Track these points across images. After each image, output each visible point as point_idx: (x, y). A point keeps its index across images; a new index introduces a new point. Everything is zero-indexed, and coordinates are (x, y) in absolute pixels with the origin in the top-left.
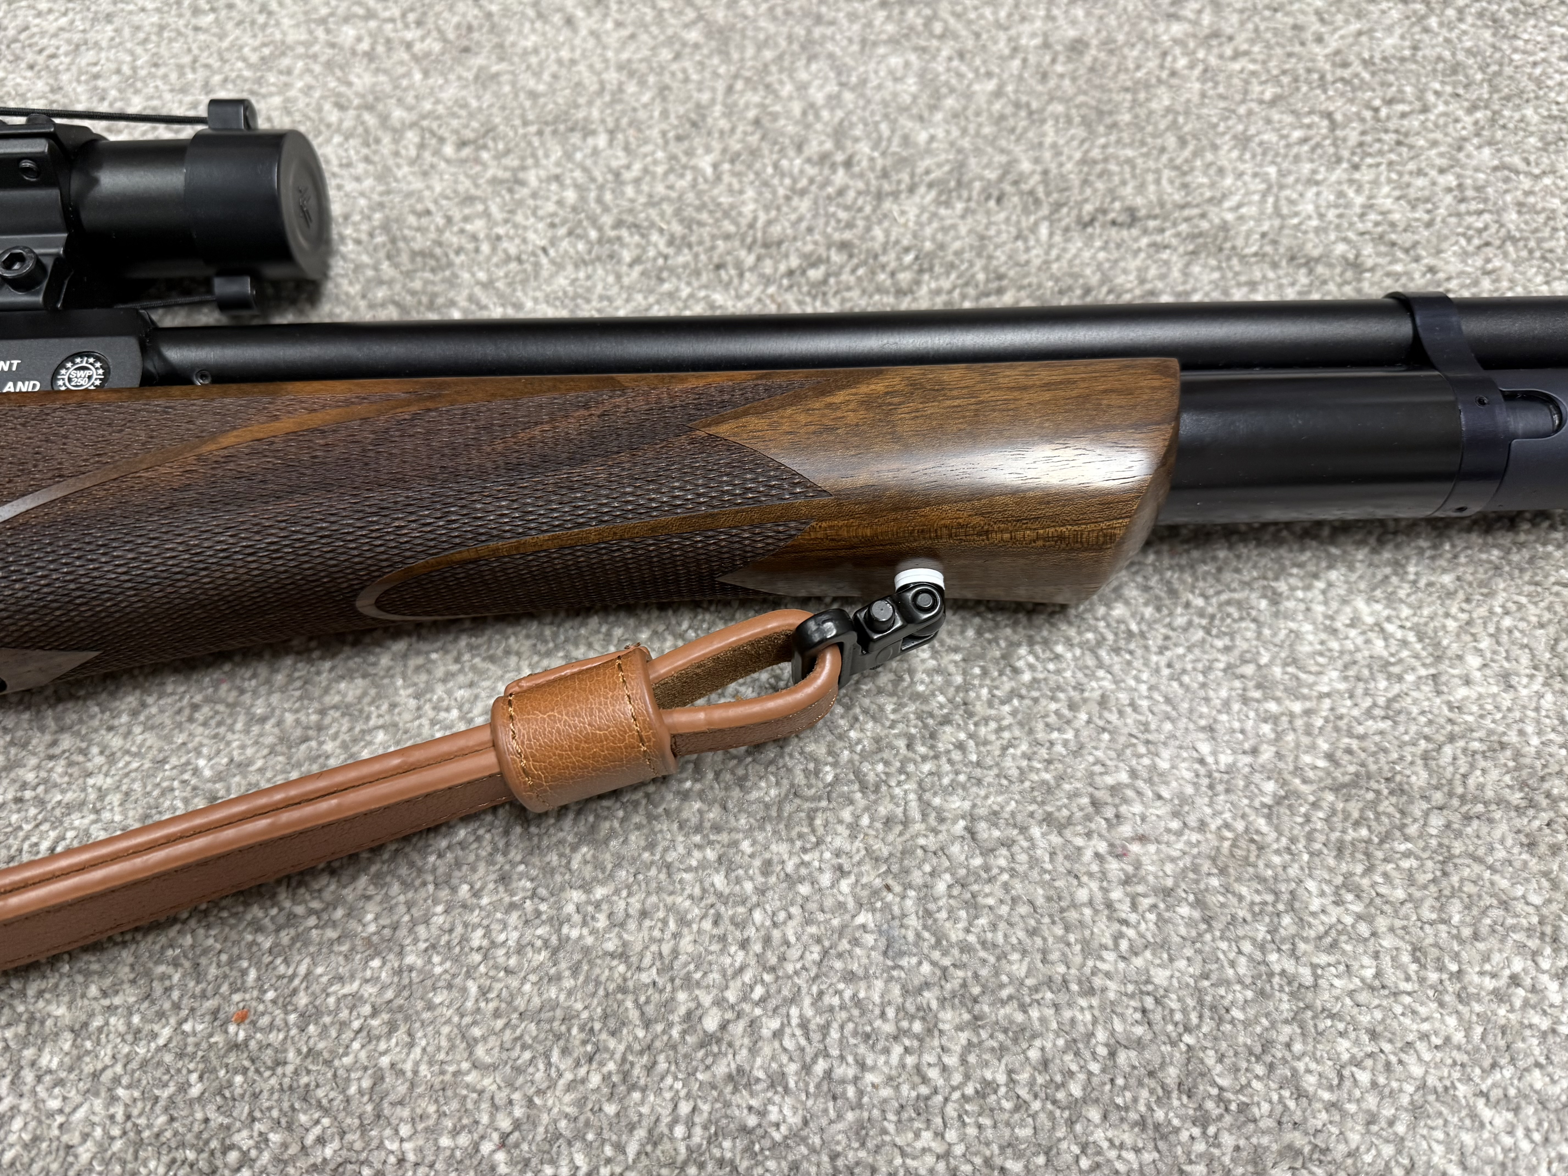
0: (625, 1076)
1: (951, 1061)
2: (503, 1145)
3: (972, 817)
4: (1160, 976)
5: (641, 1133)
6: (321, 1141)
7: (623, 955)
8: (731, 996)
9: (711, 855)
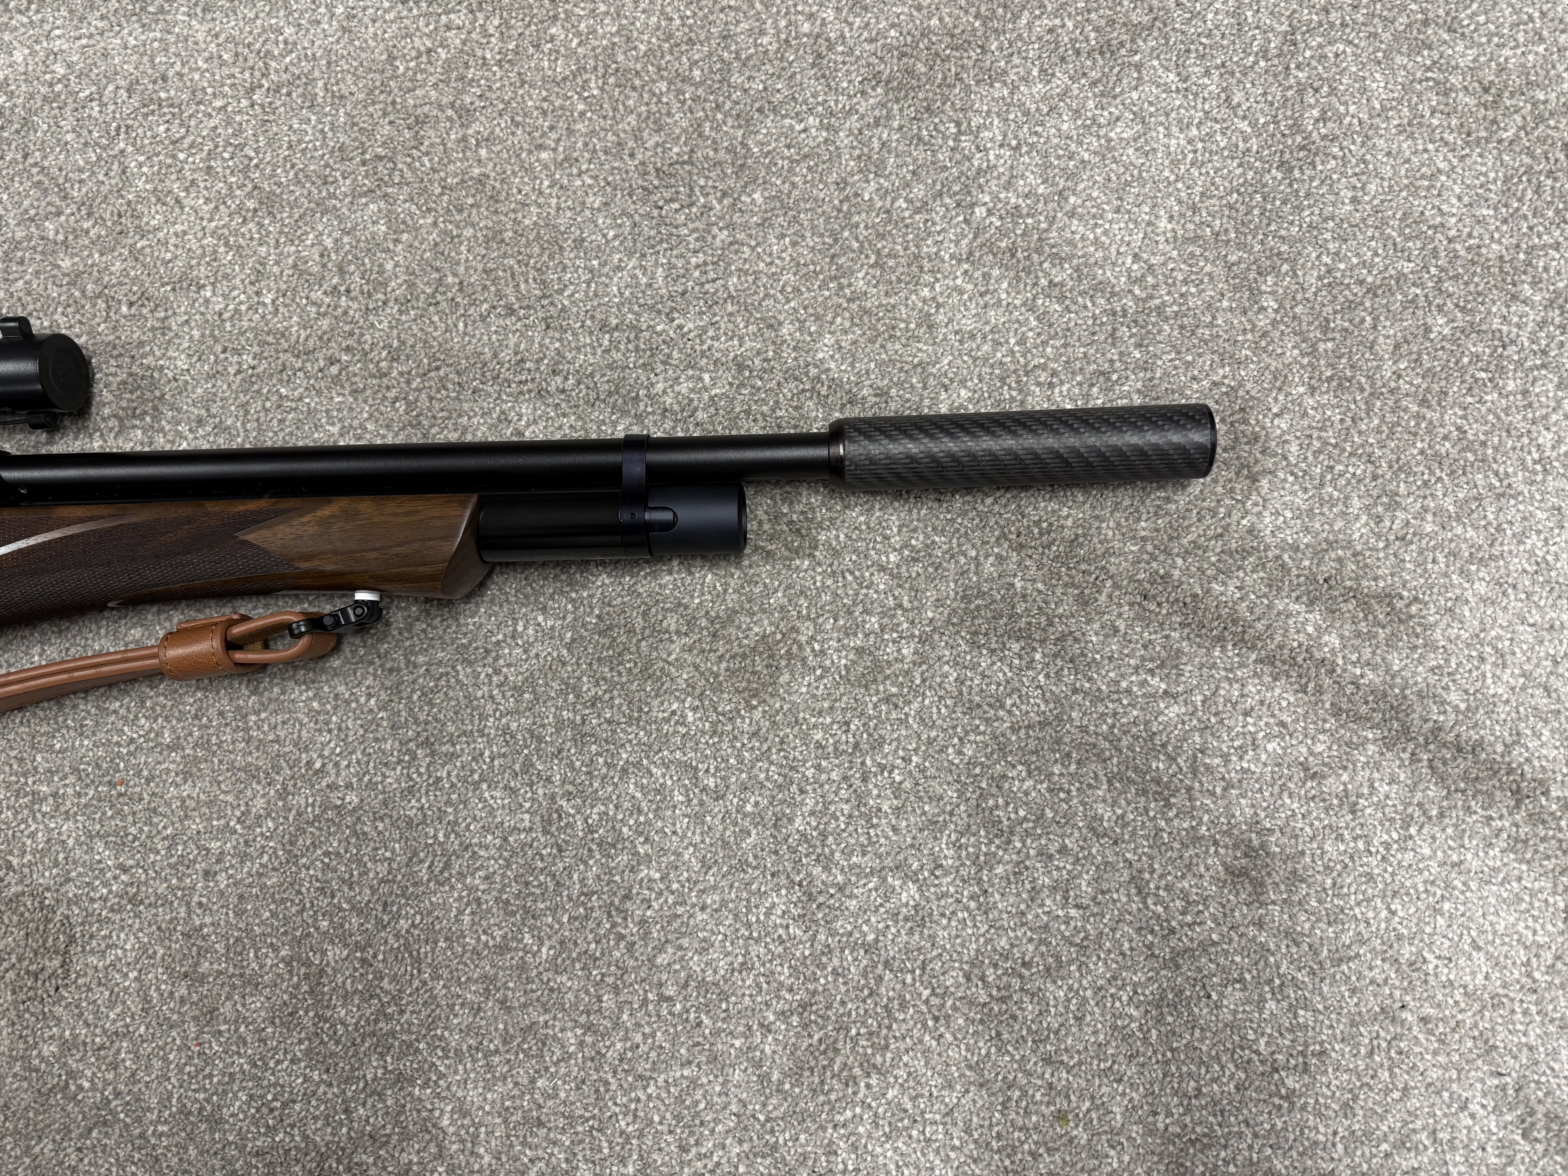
0: (285, 789)
1: (422, 770)
2: (238, 822)
3: (429, 664)
4: (514, 726)
5: (294, 812)
6: (165, 828)
7: (277, 741)
8: (326, 753)
9: (310, 694)
